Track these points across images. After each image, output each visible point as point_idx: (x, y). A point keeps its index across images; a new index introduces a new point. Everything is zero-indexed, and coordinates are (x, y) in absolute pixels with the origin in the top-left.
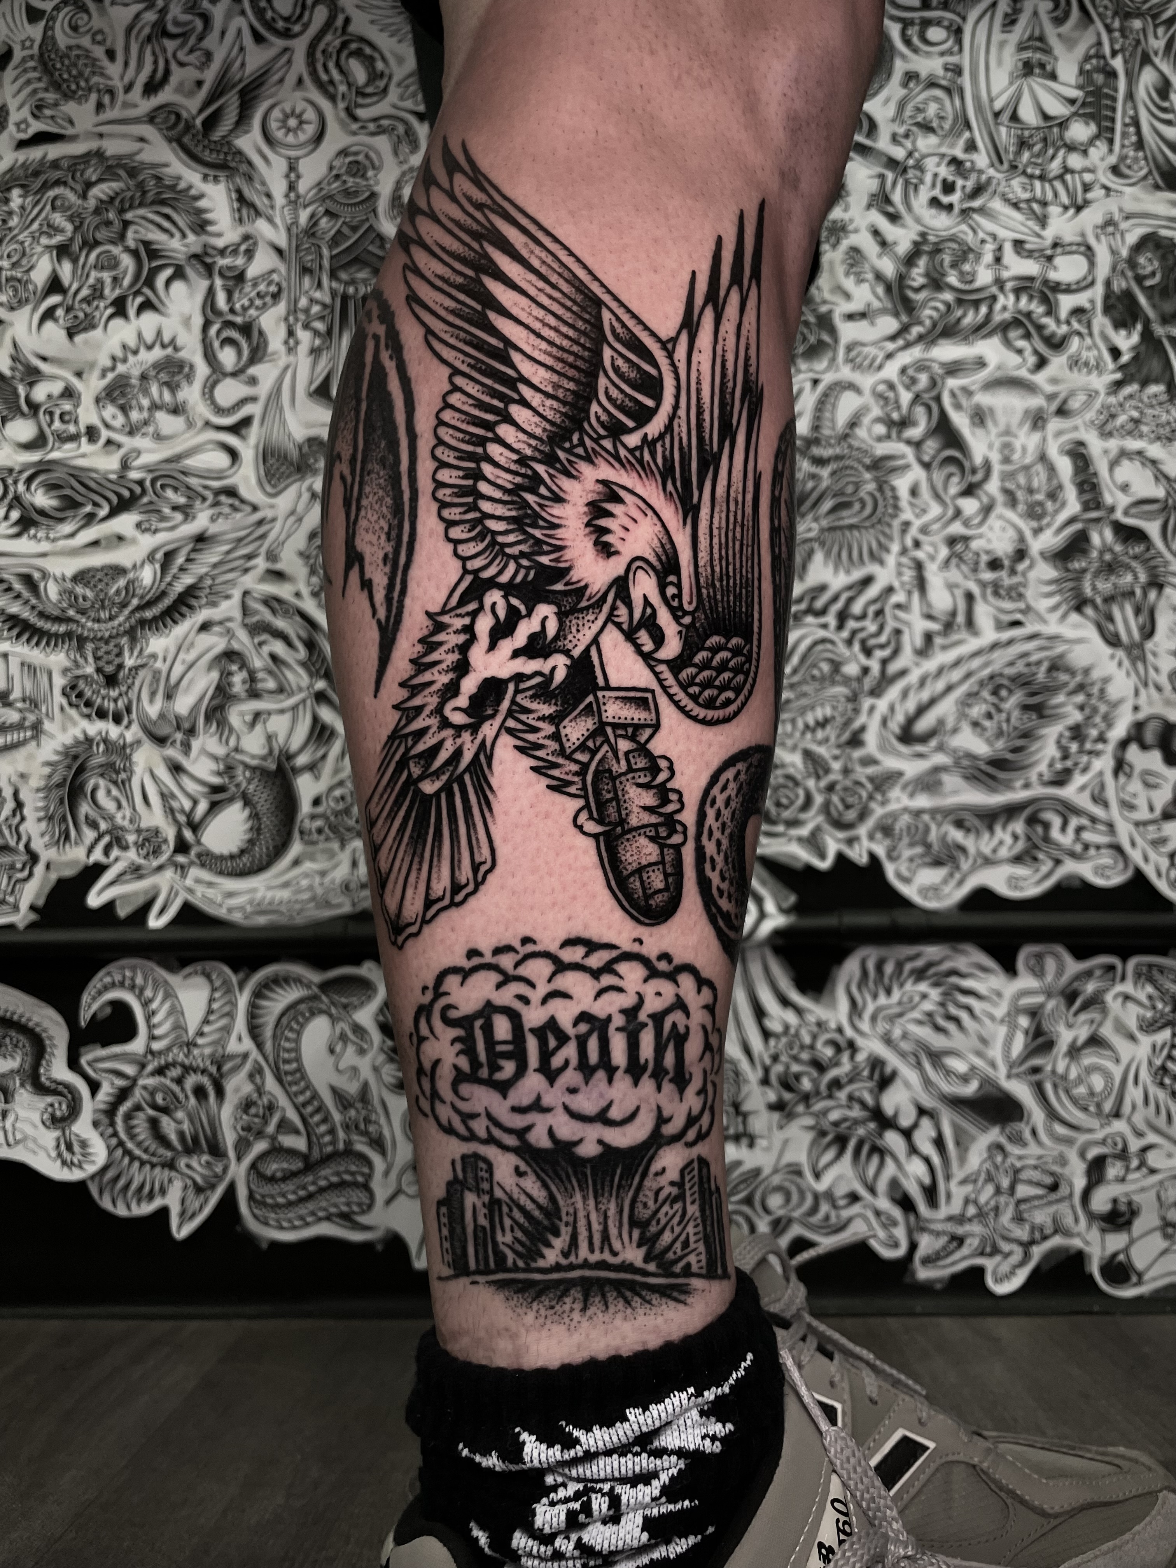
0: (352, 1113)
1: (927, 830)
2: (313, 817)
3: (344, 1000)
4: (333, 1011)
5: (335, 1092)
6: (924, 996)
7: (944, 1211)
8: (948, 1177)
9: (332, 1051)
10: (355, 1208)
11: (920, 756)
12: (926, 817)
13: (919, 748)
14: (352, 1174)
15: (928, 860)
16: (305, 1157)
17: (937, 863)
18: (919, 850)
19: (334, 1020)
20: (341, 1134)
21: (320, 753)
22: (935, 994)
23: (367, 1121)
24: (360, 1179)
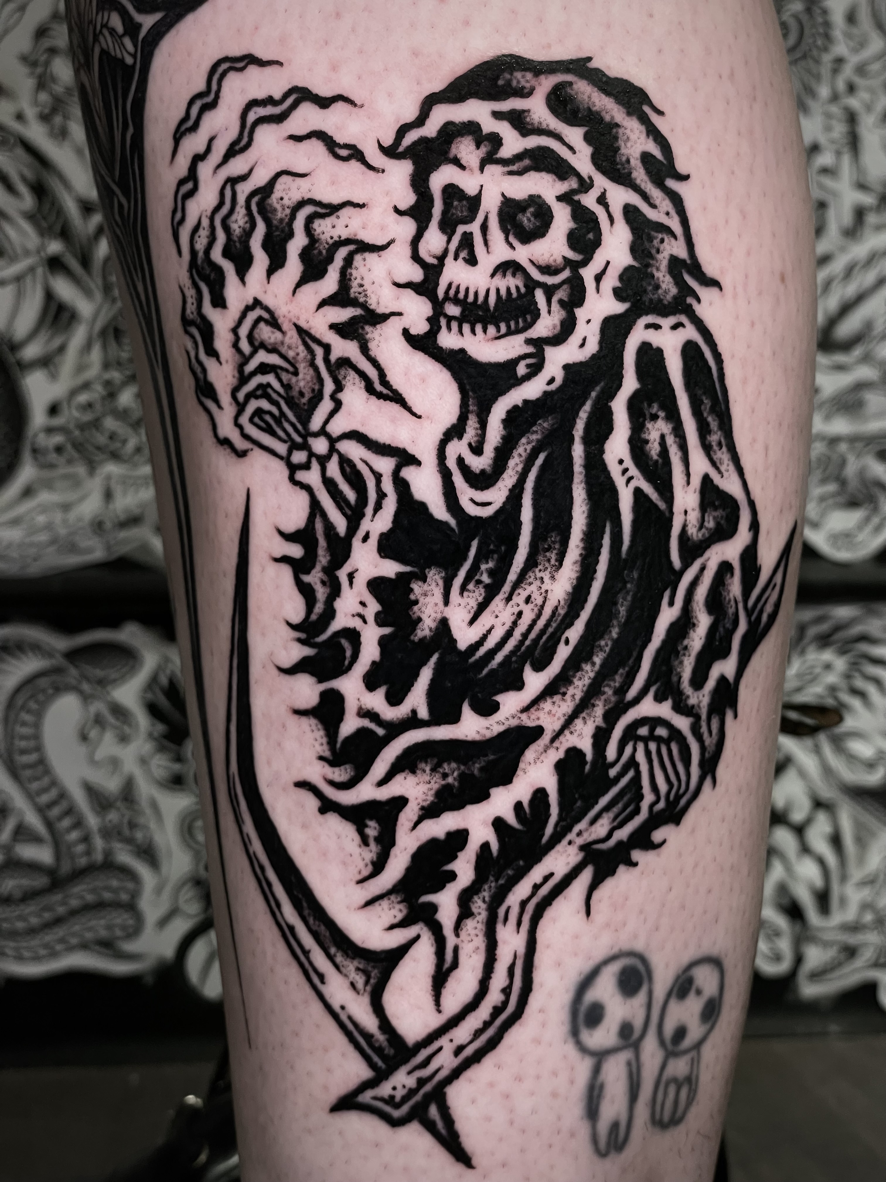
0: (113, 816)
1: (843, 463)
2: (50, 430)
3: (99, 673)
4: (86, 687)
5: (90, 790)
6: (828, 667)
7: (837, 918)
8: (844, 878)
9: (84, 737)
10: (118, 933)
11: (840, 368)
12: (843, 447)
13: (840, 358)
14: (115, 891)
15: (841, 499)
16: (51, 872)
17: (853, 504)
18: (831, 487)
19: (86, 698)
20: (99, 843)
21: (57, 342)
22: (840, 664)
23: (132, 826)
24: (124, 897)
